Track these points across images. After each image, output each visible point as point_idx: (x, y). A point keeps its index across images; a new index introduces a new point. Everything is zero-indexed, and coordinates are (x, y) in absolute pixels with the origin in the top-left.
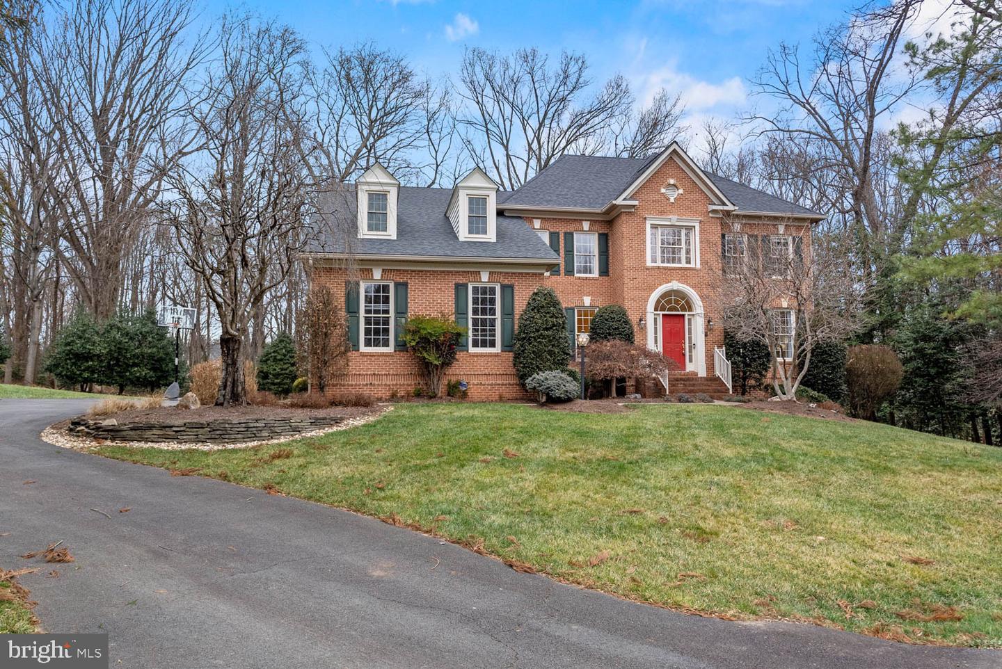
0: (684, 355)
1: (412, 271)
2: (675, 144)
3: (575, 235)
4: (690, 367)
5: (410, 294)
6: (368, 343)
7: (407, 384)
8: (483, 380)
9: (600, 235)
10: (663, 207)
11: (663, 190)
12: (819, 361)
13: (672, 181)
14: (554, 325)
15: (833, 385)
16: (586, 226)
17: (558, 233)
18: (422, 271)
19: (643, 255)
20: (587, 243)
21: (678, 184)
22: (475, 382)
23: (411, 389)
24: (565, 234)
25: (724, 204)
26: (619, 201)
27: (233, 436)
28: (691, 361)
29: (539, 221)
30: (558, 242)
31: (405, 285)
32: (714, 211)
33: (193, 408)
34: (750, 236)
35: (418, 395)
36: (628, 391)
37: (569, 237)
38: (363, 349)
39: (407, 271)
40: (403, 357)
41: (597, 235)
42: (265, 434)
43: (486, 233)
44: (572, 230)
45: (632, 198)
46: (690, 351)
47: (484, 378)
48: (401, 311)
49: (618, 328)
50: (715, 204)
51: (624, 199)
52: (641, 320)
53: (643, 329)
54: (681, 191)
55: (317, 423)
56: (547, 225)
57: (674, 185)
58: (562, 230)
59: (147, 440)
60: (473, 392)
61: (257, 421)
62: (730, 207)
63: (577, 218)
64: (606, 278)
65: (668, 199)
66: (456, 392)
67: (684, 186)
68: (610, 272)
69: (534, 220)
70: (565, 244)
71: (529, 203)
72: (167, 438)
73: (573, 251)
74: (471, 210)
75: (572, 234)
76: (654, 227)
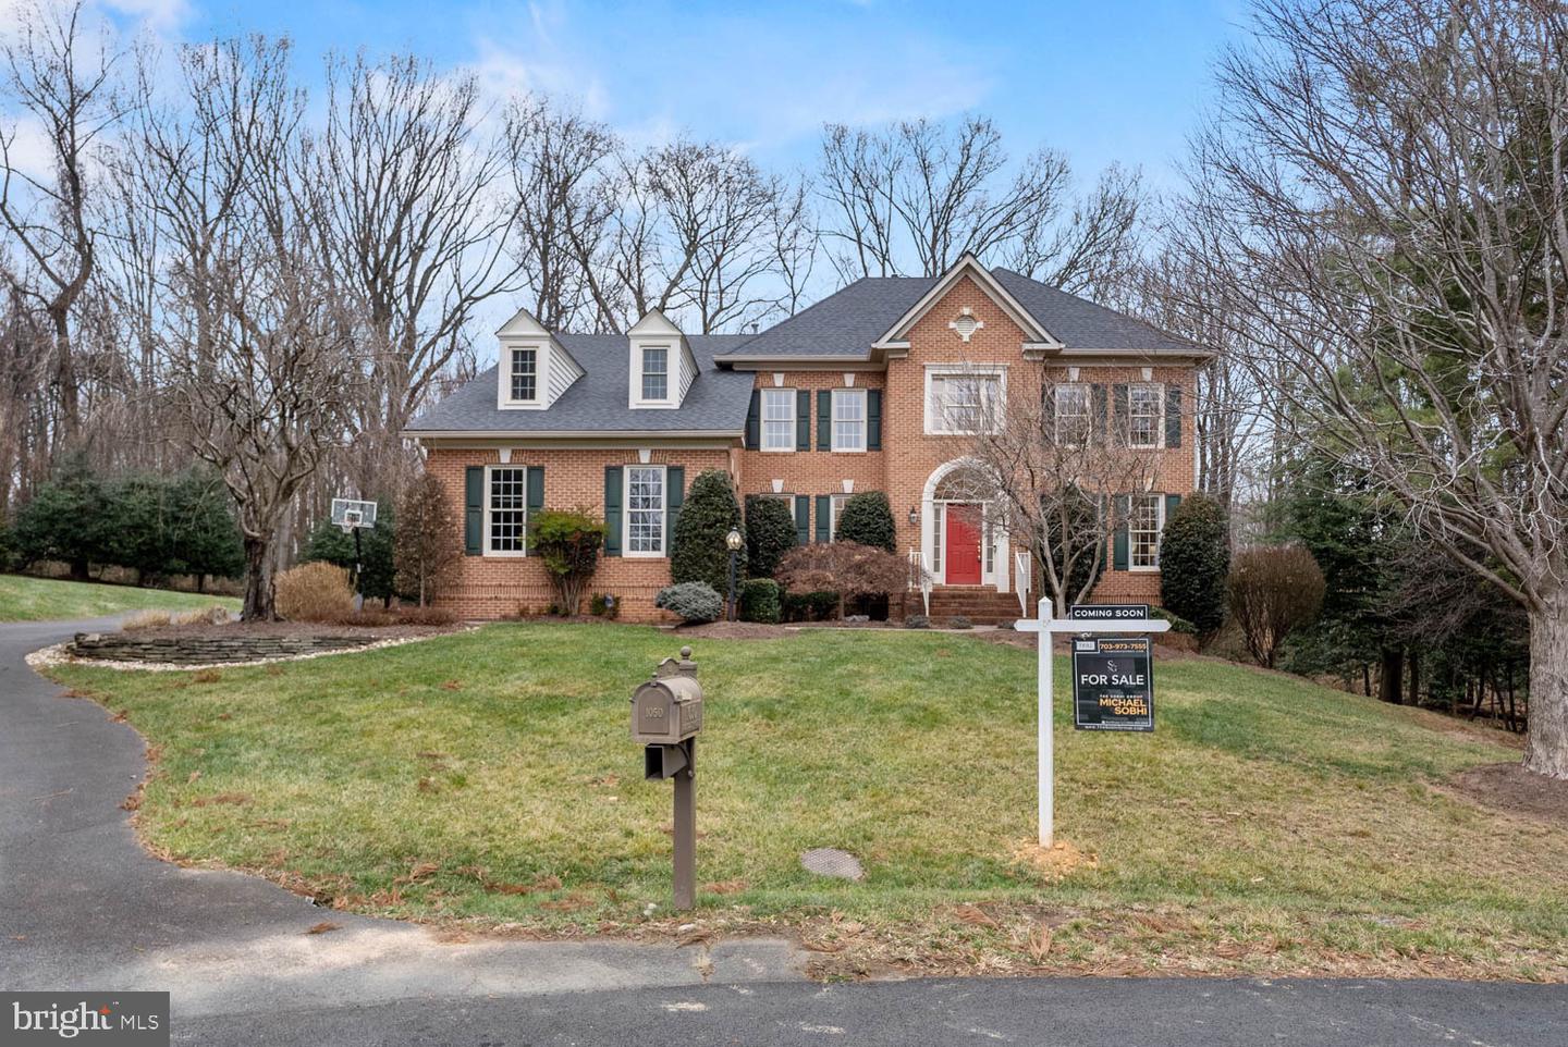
0: (980, 562)
1: (550, 451)
2: (969, 256)
3: (834, 394)
4: (987, 579)
5: (547, 481)
6: (496, 545)
7: (541, 598)
8: (641, 594)
9: (869, 392)
10: (954, 348)
11: (952, 325)
12: (1184, 572)
13: (966, 311)
14: (717, 521)
15: (1204, 608)
16: (849, 380)
17: (809, 392)
18: (562, 451)
19: (919, 418)
20: (849, 405)
21: (976, 315)
22: (630, 597)
23: (545, 604)
24: (819, 392)
25: (1046, 341)
26: (882, 344)
27: (200, 657)
28: (990, 569)
29: (782, 375)
30: (809, 404)
31: (541, 469)
32: (1029, 352)
33: (218, 623)
34: (1095, 387)
35: (554, 611)
36: (891, 612)
37: (825, 396)
38: (488, 552)
39: (544, 451)
40: (537, 565)
41: (866, 392)
42: (241, 654)
43: (665, 397)
44: (828, 387)
45: (904, 339)
46: (990, 555)
47: (643, 591)
48: (536, 503)
49: (869, 524)
50: (1033, 342)
51: (890, 340)
52: (913, 511)
53: (915, 525)
54: (980, 325)
55: (322, 643)
56: (794, 381)
57: (970, 317)
58: (814, 387)
59: (116, 659)
60: (626, 609)
61: (233, 639)
62: (1053, 345)
63: (836, 369)
64: (878, 453)
65: (960, 337)
66: (605, 610)
67: (984, 316)
68: (884, 445)
69: (775, 375)
70: (819, 406)
71: (768, 352)
72: (134, 656)
73: (829, 416)
74: (646, 367)
75: (829, 392)
76: (936, 378)
